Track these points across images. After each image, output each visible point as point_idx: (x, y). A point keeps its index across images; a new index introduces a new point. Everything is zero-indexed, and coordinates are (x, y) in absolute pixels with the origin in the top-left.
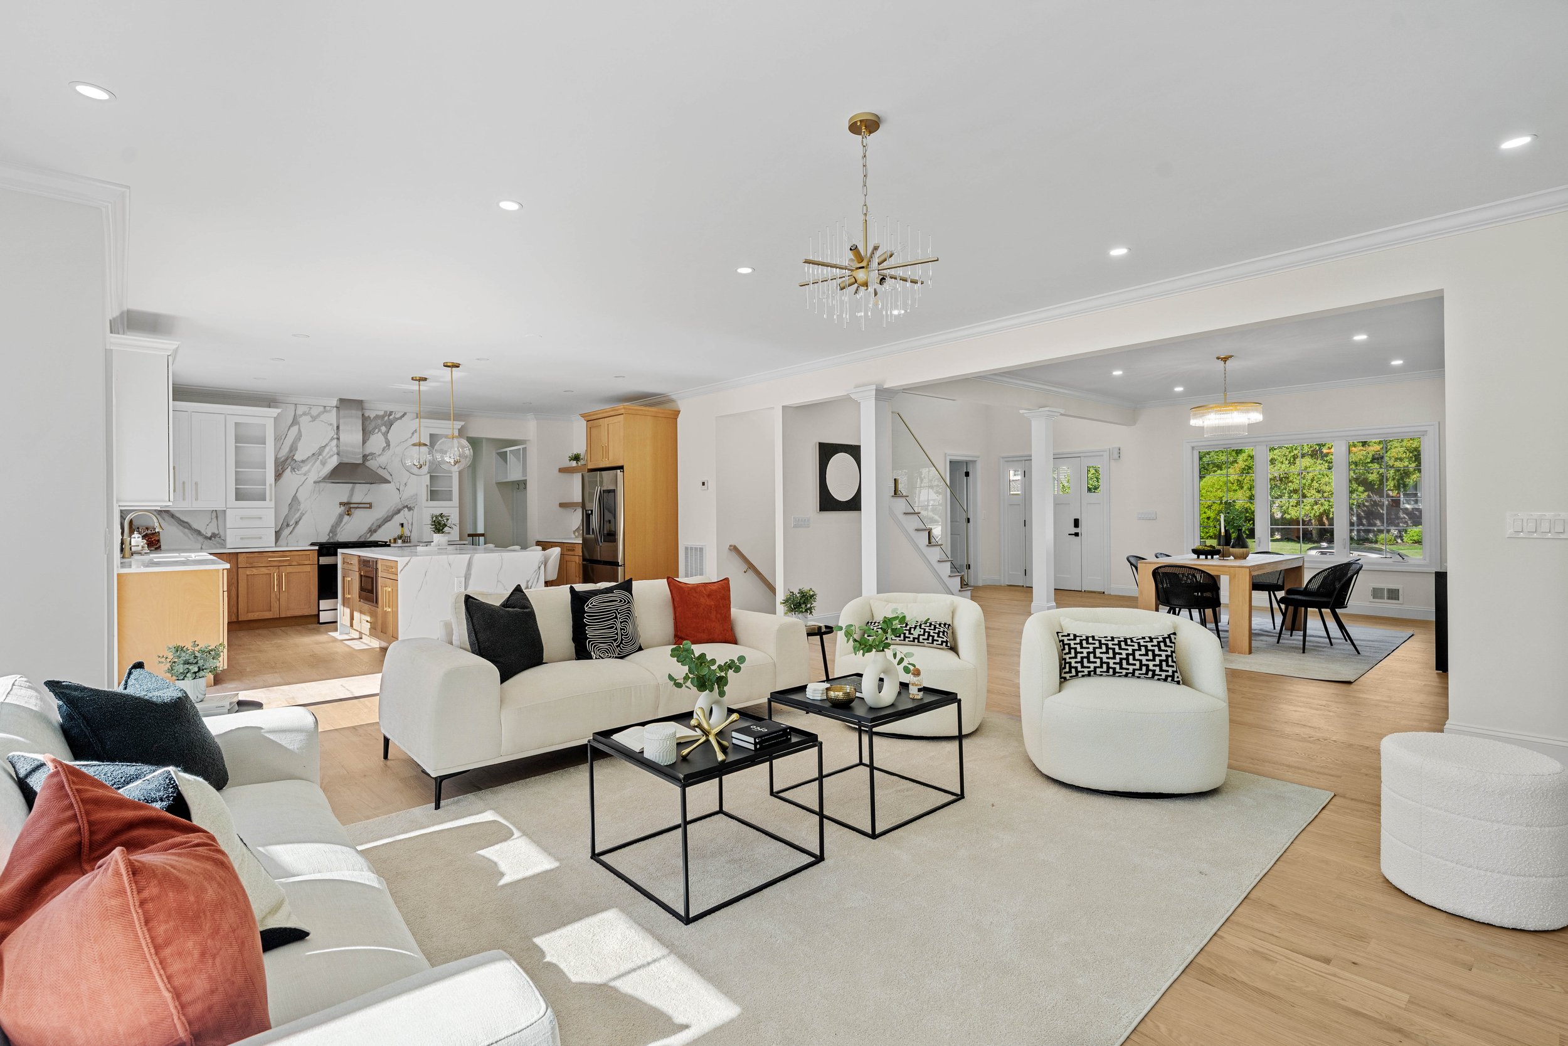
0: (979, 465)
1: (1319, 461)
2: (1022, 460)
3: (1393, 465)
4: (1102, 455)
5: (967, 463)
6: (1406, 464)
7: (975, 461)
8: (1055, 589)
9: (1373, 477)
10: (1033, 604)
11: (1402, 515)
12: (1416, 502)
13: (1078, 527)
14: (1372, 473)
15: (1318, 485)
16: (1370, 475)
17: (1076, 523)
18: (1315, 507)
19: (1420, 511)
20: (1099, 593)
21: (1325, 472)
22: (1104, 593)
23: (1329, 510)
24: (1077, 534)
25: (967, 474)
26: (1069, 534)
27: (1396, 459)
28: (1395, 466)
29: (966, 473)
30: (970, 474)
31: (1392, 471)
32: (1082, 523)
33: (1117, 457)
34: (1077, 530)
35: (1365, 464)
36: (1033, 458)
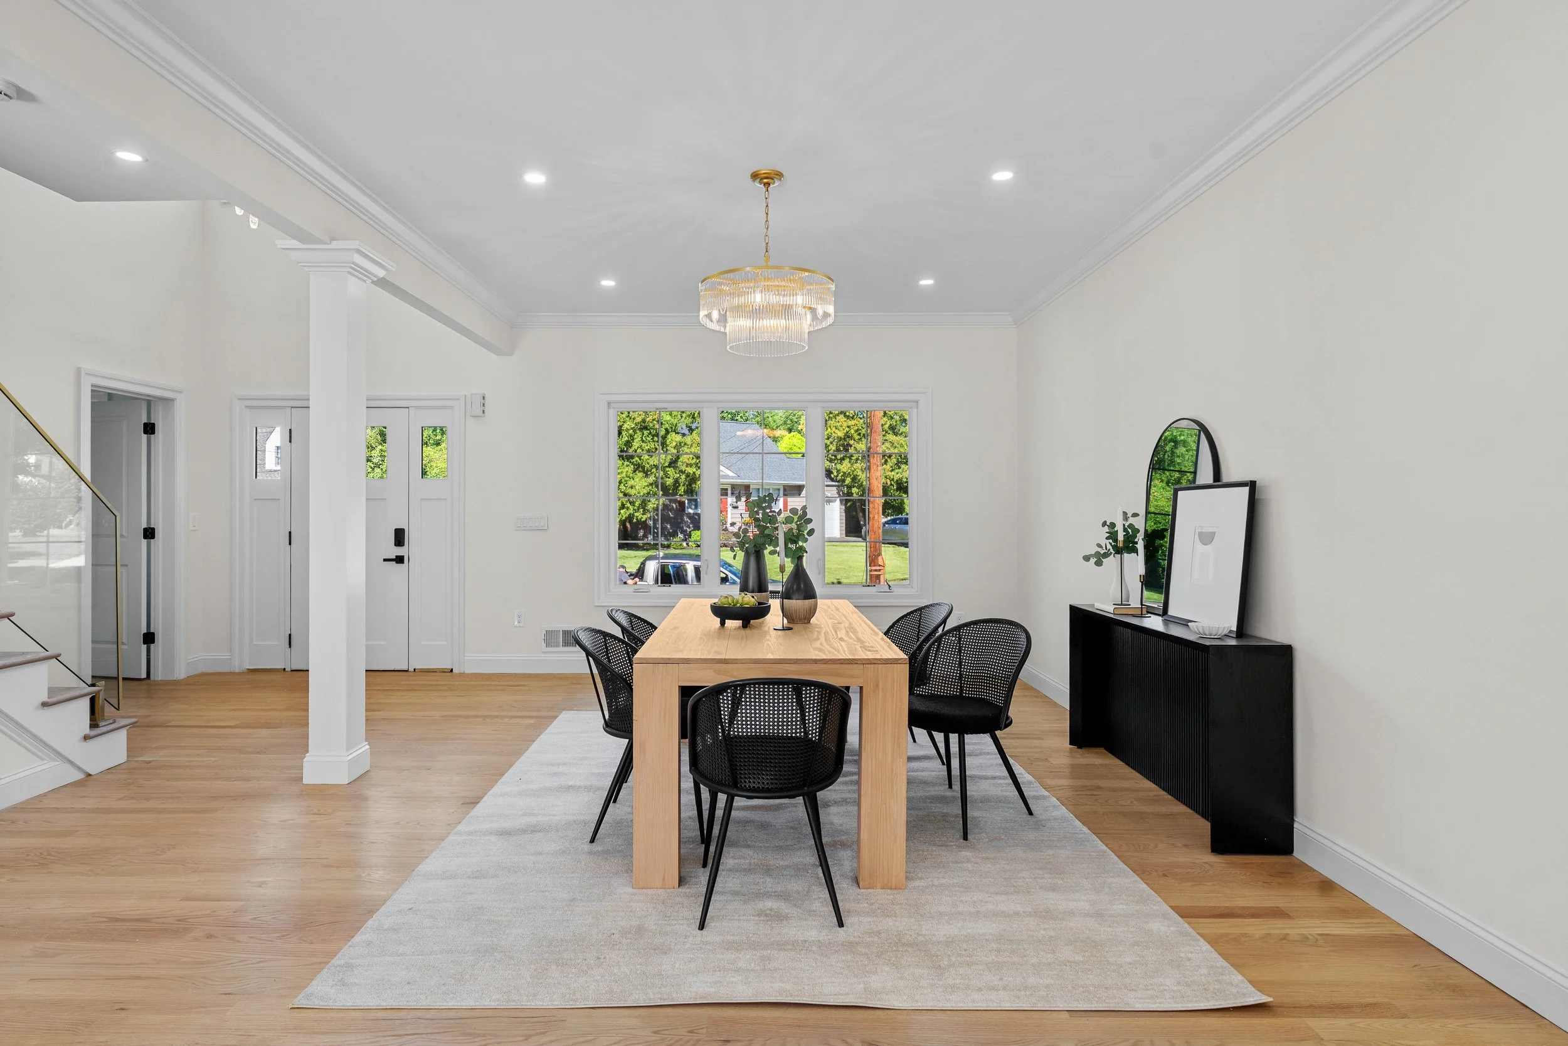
0: (181, 410)
1: (626, 463)
2: (284, 407)
3: (685, 471)
4: (452, 407)
5: (150, 402)
6: (694, 470)
7: (172, 400)
8: (366, 671)
9: (669, 482)
10: (308, 758)
11: (686, 519)
12: (696, 507)
13: (403, 545)
14: (669, 478)
15: (624, 488)
16: (667, 479)
17: (400, 537)
18: (622, 511)
19: (699, 515)
20: (443, 671)
21: (631, 475)
22: (452, 670)
23: (633, 515)
24: (399, 560)
25: (149, 429)
26: (385, 560)
27: (687, 465)
28: (686, 472)
29: (145, 425)
30: (159, 428)
31: (683, 477)
32: (411, 537)
33: (479, 412)
34: (399, 551)
35: (664, 468)
36: (311, 404)
